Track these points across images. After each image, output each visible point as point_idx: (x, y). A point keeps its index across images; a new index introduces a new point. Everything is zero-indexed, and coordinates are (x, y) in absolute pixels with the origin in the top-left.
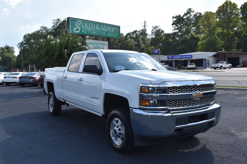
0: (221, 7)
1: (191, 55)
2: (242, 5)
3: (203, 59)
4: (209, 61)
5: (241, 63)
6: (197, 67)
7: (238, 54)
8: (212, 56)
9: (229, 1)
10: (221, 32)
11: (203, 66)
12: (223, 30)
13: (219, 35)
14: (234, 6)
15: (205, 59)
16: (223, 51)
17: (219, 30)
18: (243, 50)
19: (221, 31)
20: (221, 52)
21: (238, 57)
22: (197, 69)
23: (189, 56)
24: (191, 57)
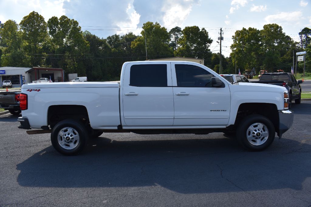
0: (27, 18)
1: (4, 71)
2: (50, 19)
3: (19, 75)
4: (24, 78)
5: (56, 80)
6: (13, 85)
7: (52, 71)
8: (27, 72)
9: (36, 13)
10: (27, 46)
11: (20, 84)
12: (30, 43)
13: (26, 48)
14: (42, 19)
15: (21, 75)
16: (38, 67)
17: (26, 43)
18: (53, 66)
19: (27, 44)
20: (37, 68)
21: (52, 73)
22: (14, 87)
23: (2, 72)
24: (5, 73)
